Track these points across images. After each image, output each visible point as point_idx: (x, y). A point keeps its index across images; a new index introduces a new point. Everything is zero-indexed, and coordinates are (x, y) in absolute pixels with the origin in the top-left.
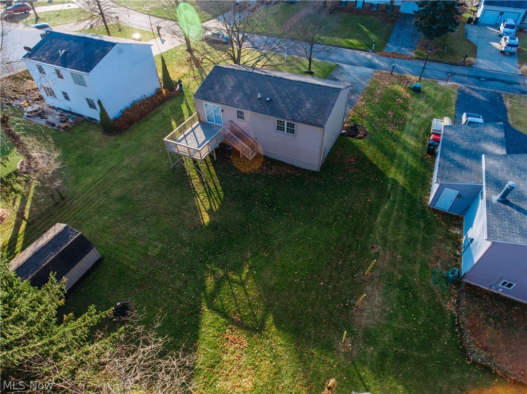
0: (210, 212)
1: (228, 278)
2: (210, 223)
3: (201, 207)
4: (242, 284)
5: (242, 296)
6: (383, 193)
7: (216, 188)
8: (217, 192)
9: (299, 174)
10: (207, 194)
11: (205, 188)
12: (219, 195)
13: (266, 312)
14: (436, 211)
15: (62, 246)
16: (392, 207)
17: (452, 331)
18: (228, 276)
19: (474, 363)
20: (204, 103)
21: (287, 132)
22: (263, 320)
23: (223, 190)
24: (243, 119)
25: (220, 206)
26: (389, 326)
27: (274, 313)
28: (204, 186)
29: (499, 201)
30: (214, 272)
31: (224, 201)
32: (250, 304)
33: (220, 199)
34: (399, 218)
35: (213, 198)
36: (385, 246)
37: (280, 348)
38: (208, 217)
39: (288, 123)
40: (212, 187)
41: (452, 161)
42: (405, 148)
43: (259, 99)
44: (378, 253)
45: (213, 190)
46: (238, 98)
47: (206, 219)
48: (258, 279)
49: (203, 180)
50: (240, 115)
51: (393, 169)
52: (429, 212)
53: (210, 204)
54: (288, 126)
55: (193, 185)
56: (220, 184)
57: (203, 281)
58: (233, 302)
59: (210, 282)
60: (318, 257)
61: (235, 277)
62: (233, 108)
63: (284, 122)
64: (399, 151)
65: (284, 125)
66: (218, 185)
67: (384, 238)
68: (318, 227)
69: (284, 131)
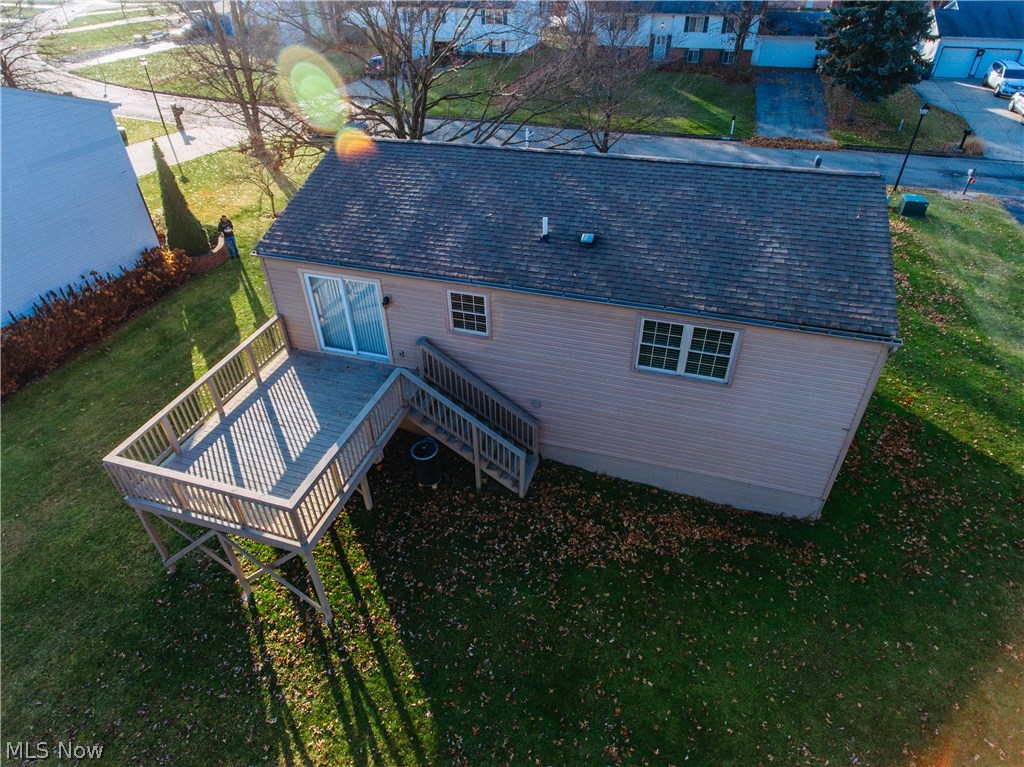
7: (388, 672)
8: (397, 697)
10: (345, 719)
11: (334, 682)
12: (406, 718)
20: (306, 273)
21: (690, 368)
23: (428, 682)
24: (482, 328)
28: (329, 665)
31: (438, 765)
33: (416, 744)
35: (381, 744)
39: (698, 332)
40: (368, 667)
43: (546, 238)
45: (375, 687)
46: (449, 242)
49: (318, 632)
50: (468, 314)
54: (695, 344)
55: (268, 669)
56: (407, 644)
62: (434, 286)
63: (679, 330)
65: (677, 342)
66: (396, 650)
69: (673, 366)
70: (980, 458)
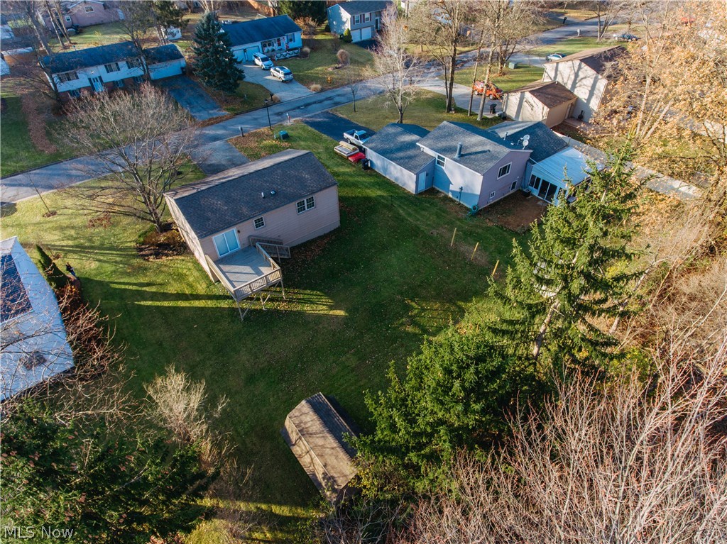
0: (331, 308)
1: (414, 316)
2: (346, 312)
3: (321, 312)
4: (423, 310)
5: (435, 313)
6: (390, 208)
7: (305, 294)
8: (311, 295)
9: (334, 237)
10: (307, 303)
11: (299, 302)
12: (315, 295)
13: (454, 304)
14: (421, 194)
15: (331, 410)
16: (404, 210)
17: (505, 231)
18: (411, 316)
19: (524, 233)
20: (212, 237)
21: (308, 208)
22: (460, 307)
23: (312, 289)
24: (264, 225)
25: (331, 299)
26: (491, 253)
27: (459, 300)
28: (295, 302)
29: (459, 157)
30: (402, 324)
31: (327, 294)
32: (444, 311)
33: (322, 296)
34: (415, 210)
35: (316, 300)
36: (434, 228)
37: (485, 306)
38: (339, 311)
39: (307, 200)
40: (301, 296)
41: (401, 158)
42: (351, 176)
43: (264, 198)
44: (438, 233)
45: (306, 296)
47: (341, 313)
48: (425, 299)
49: (286, 301)
50: (259, 223)
51: (368, 191)
52: (418, 197)
53: (324, 305)
54: (307, 203)
55: (286, 311)
56: (302, 289)
57: (408, 333)
58: (438, 320)
59: (410, 329)
60: (425, 262)
61: (416, 311)
62: (250, 221)
63: (303, 201)
64: (351, 179)
65: (304, 204)
66: (301, 291)
67: (427, 225)
68: (398, 250)
69: (304, 209)
70: (353, 198)
